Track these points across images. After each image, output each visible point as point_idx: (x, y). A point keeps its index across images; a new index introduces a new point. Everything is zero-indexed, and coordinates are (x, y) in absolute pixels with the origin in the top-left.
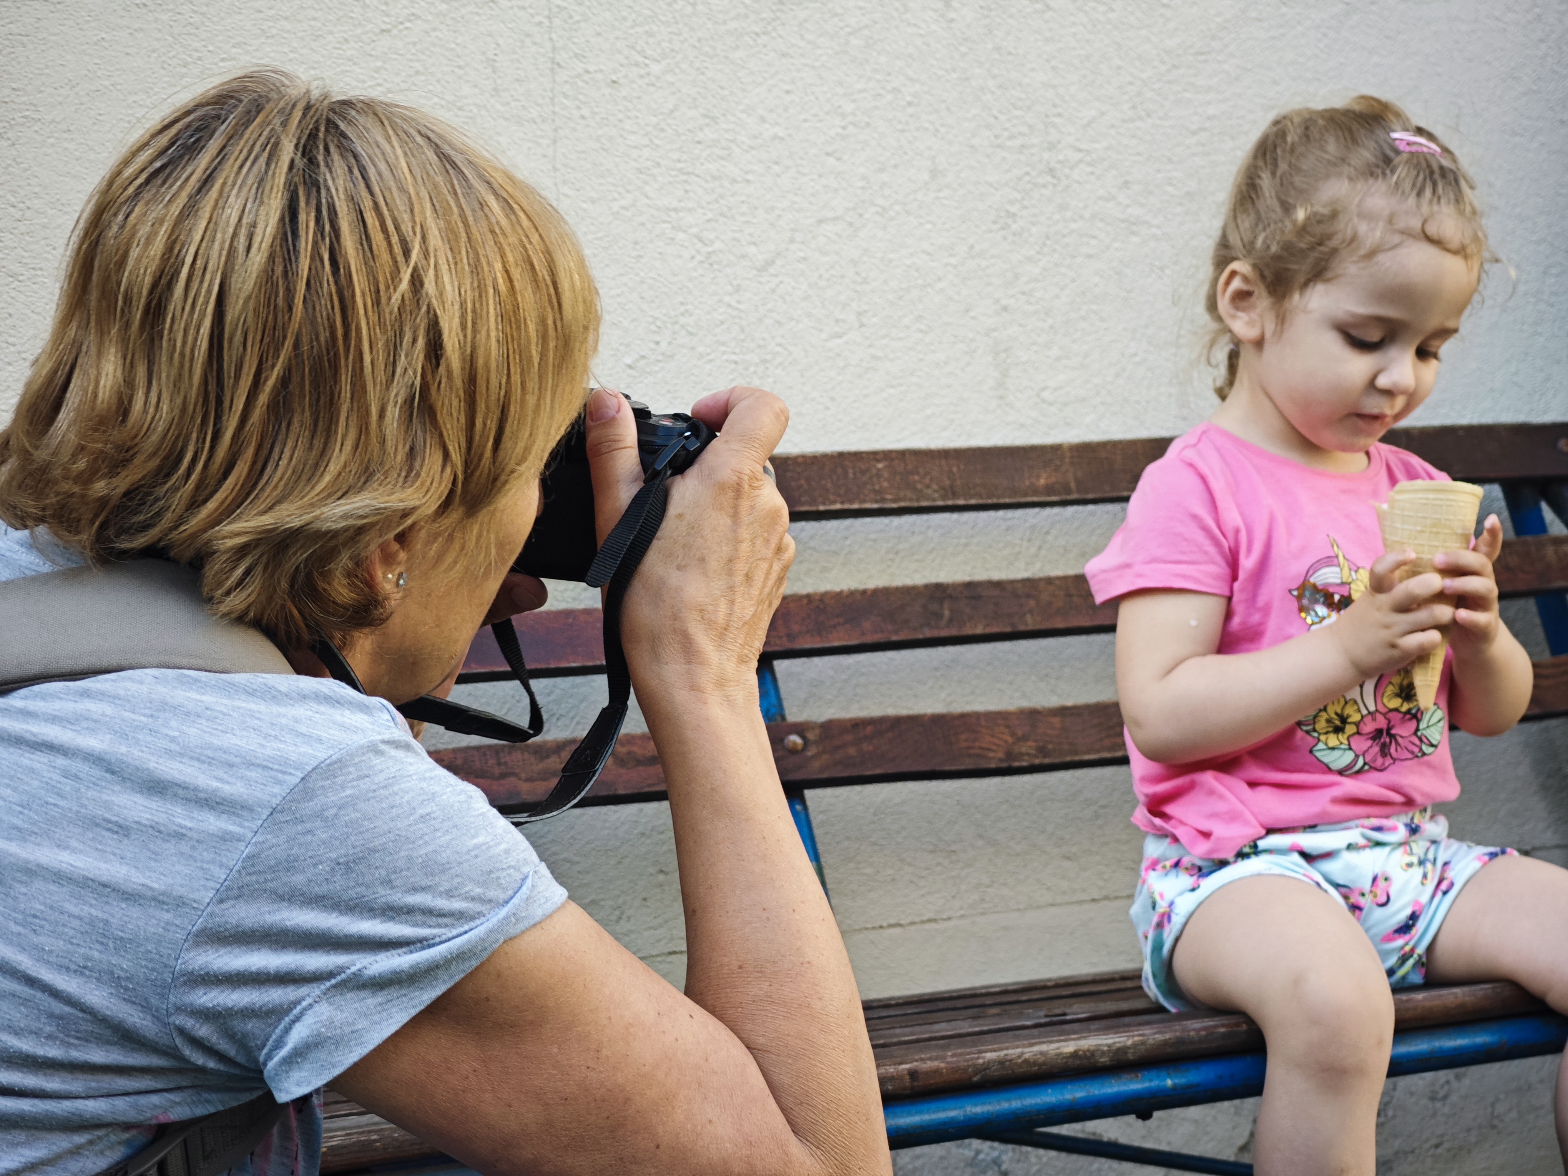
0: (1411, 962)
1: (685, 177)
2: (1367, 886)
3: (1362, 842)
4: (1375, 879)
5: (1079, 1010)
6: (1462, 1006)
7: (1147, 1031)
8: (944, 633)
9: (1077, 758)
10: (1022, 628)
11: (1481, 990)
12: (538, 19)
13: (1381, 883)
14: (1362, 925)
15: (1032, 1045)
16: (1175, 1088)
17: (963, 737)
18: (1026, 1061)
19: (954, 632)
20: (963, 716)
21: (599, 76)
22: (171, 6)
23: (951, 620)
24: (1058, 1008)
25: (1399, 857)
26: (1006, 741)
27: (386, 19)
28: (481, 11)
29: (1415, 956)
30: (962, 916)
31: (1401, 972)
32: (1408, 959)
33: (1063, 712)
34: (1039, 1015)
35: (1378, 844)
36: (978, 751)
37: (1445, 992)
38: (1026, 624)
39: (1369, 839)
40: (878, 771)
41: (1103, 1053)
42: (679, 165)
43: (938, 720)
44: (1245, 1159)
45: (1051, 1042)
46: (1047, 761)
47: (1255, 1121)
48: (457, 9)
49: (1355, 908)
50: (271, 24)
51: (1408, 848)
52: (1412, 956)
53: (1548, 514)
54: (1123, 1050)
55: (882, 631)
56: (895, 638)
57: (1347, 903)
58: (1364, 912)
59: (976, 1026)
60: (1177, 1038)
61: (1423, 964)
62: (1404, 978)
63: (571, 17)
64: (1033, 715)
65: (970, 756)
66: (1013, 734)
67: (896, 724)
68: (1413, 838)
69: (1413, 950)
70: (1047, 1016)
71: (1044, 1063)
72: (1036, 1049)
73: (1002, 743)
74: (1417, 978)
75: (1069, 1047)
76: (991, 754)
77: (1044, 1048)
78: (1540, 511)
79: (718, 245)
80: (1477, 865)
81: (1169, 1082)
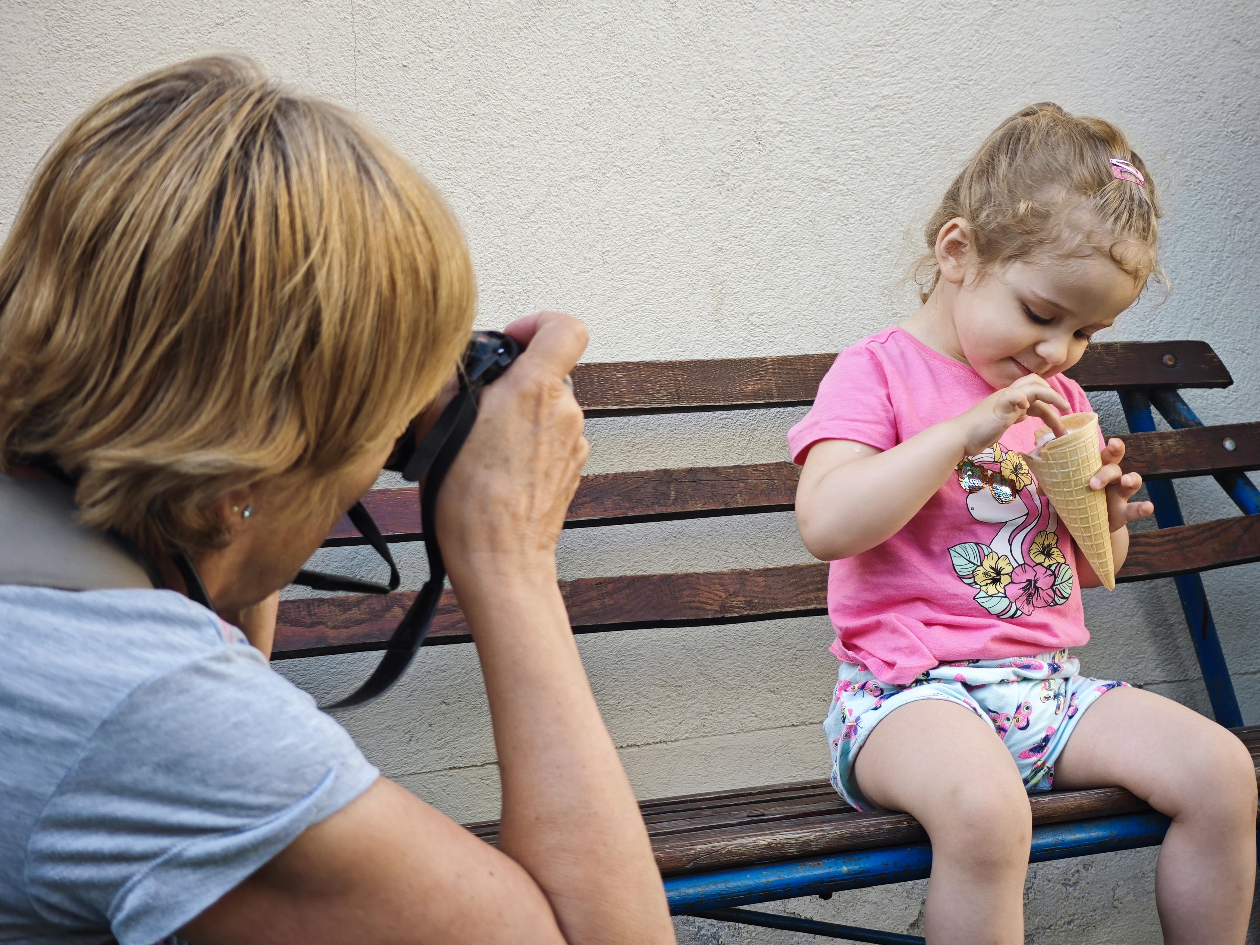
0: (1042, 773)
1: (461, 143)
2: (1011, 712)
3: (1014, 678)
4: (1019, 707)
5: (776, 811)
6: (1079, 807)
7: (827, 827)
8: (671, 510)
9: (778, 610)
10: (733, 506)
11: (1095, 794)
12: (343, 15)
13: (1023, 711)
14: (1005, 743)
15: (734, 839)
16: (849, 873)
17: (686, 593)
18: (729, 852)
19: (679, 509)
20: (686, 576)
21: (393, 61)
22: (47, 4)
23: (676, 499)
24: (758, 810)
25: (1039, 691)
26: (721, 597)
27: (221, 15)
28: (297, 9)
29: (1045, 768)
30: (687, 738)
31: (1033, 782)
32: (1039, 771)
33: (766, 572)
34: (742, 815)
35: (1026, 679)
36: (698, 605)
37: (1066, 795)
38: (737, 503)
39: (1018, 676)
40: (617, 621)
41: (792, 844)
42: (457, 134)
43: (666, 579)
44: (916, 933)
45: (749, 836)
46: (753, 612)
47: (923, 903)
48: (278, 7)
49: (1001, 730)
50: (127, 19)
51: (1047, 684)
52: (1043, 768)
53: (1156, 415)
54: (808, 842)
55: (621, 509)
56: (631, 514)
57: (995, 725)
58: (1008, 733)
59: (692, 824)
60: (851, 833)
61: (1051, 775)
62: (1036, 785)
63: (370, 14)
64: (742, 575)
65: (691, 608)
66: (726, 591)
67: (633, 582)
68: (1054, 676)
69: (1044, 764)
70: (748, 816)
71: (744, 854)
72: (737, 842)
73: (717, 598)
74: (1046, 785)
75: (764, 840)
76: (709, 607)
77: (744, 841)
78: (1150, 412)
79: (489, 197)
80: (1098, 694)
81: (845, 869)
